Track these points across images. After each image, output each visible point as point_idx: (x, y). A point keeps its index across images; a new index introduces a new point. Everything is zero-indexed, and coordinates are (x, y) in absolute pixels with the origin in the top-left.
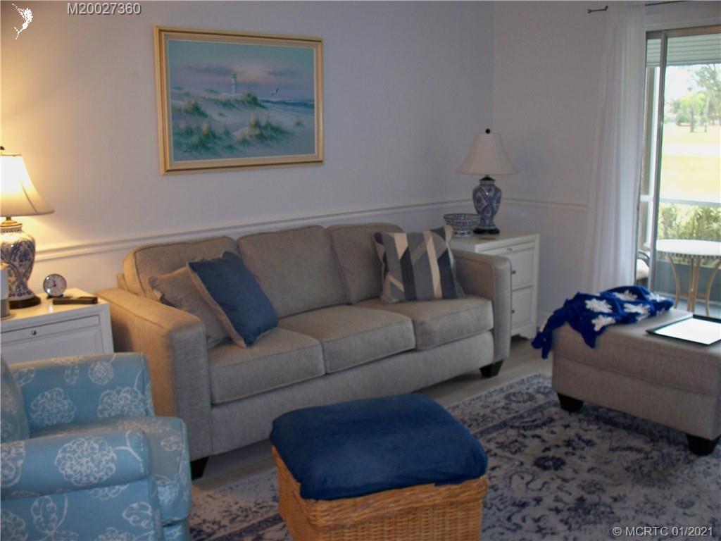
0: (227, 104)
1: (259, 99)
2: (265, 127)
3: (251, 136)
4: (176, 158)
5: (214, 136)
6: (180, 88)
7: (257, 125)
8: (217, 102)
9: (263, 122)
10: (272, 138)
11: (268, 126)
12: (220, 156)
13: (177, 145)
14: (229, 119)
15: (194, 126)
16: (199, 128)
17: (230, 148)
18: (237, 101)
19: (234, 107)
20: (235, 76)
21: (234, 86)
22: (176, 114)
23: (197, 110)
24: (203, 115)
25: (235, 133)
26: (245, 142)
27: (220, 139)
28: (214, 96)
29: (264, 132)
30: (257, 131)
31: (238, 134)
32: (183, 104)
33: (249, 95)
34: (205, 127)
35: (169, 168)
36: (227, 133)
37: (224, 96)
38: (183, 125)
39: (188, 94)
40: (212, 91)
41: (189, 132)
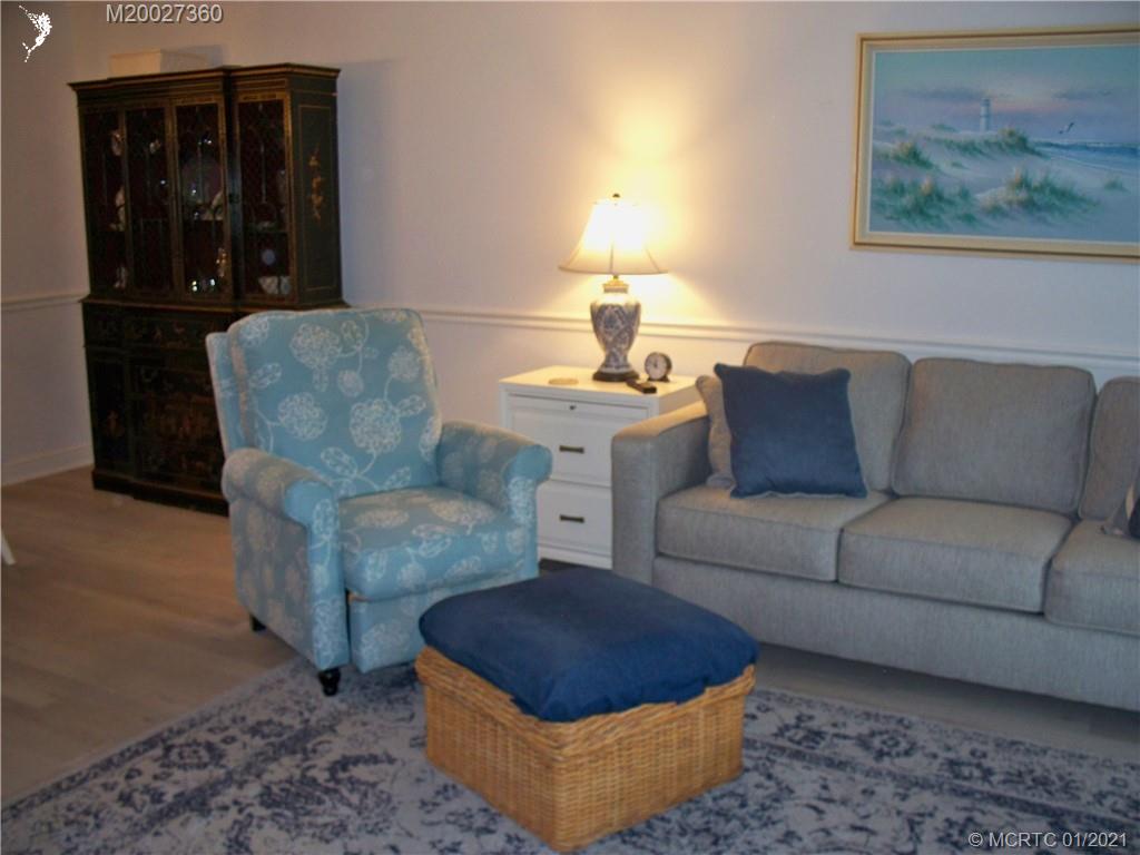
0: (969, 149)
1: (1033, 139)
2: (1040, 189)
3: (1010, 203)
4: (873, 228)
5: (940, 197)
6: (888, 124)
7: (1023, 184)
8: (950, 145)
9: (1036, 178)
10: (1050, 208)
11: (1047, 187)
12: (947, 230)
13: (877, 207)
14: (971, 172)
15: (907, 180)
16: (915, 185)
17: (969, 219)
18: (987, 143)
19: (981, 152)
20: (987, 103)
21: (983, 121)
22: (881, 160)
23: (914, 157)
24: (925, 164)
25: (979, 196)
26: (995, 211)
27: (951, 203)
28: (944, 135)
29: (1036, 197)
30: (1023, 195)
31: (984, 198)
32: (891, 147)
33: (1011, 134)
34: (925, 183)
35: (857, 240)
36: (965, 194)
37: (964, 135)
38: (889, 178)
39: (901, 133)
40: (942, 127)
41: (899, 190)
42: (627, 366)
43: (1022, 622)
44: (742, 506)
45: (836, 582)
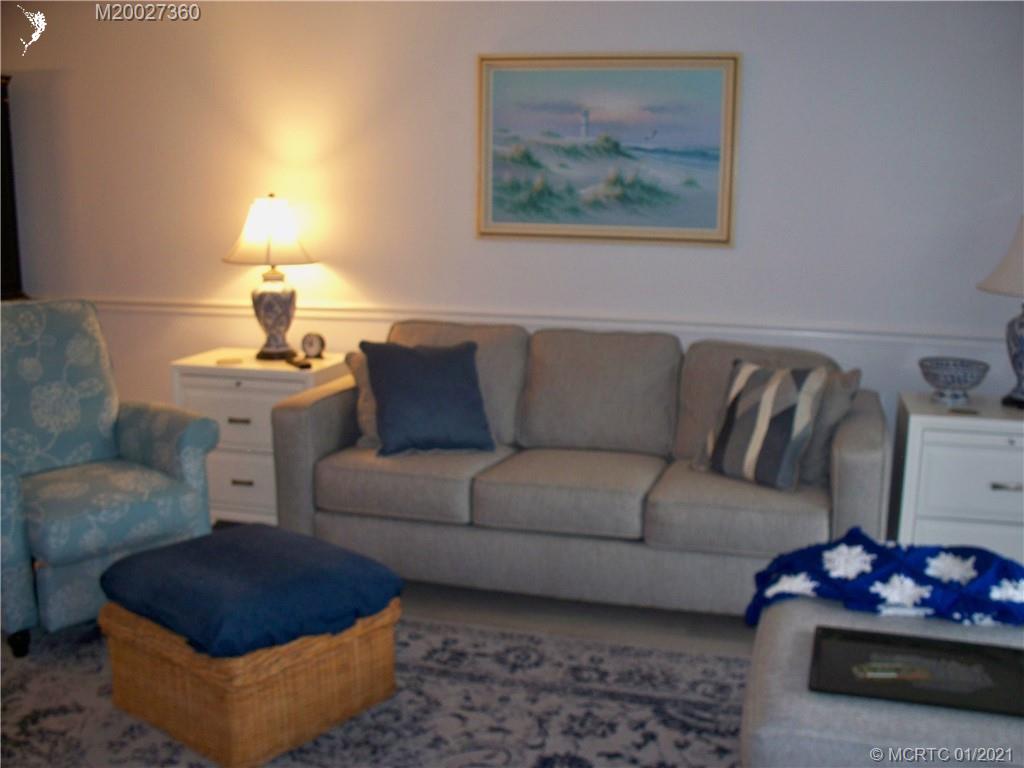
0: (573, 152)
1: (623, 145)
2: (632, 185)
3: (608, 197)
4: (495, 219)
5: (551, 194)
6: (505, 131)
7: (618, 181)
8: (557, 149)
9: (629, 176)
10: (640, 201)
11: (636, 184)
12: (556, 220)
13: (498, 202)
14: (576, 171)
15: (522, 179)
16: (529, 183)
17: (575, 211)
18: (587, 147)
19: (583, 155)
20: (586, 114)
21: (583, 129)
22: (499, 162)
23: (527, 159)
24: (536, 165)
25: (583, 192)
26: (596, 204)
27: (559, 197)
28: (552, 141)
29: (629, 192)
30: (618, 190)
31: (586, 193)
32: (509, 150)
33: (607, 140)
34: (537, 181)
35: (483, 230)
36: (570, 190)
37: (568, 140)
38: (507, 177)
39: (516, 139)
40: (550, 134)
41: (516, 187)
42: (285, 344)
43: (626, 548)
44: (386, 463)
45: (471, 524)
